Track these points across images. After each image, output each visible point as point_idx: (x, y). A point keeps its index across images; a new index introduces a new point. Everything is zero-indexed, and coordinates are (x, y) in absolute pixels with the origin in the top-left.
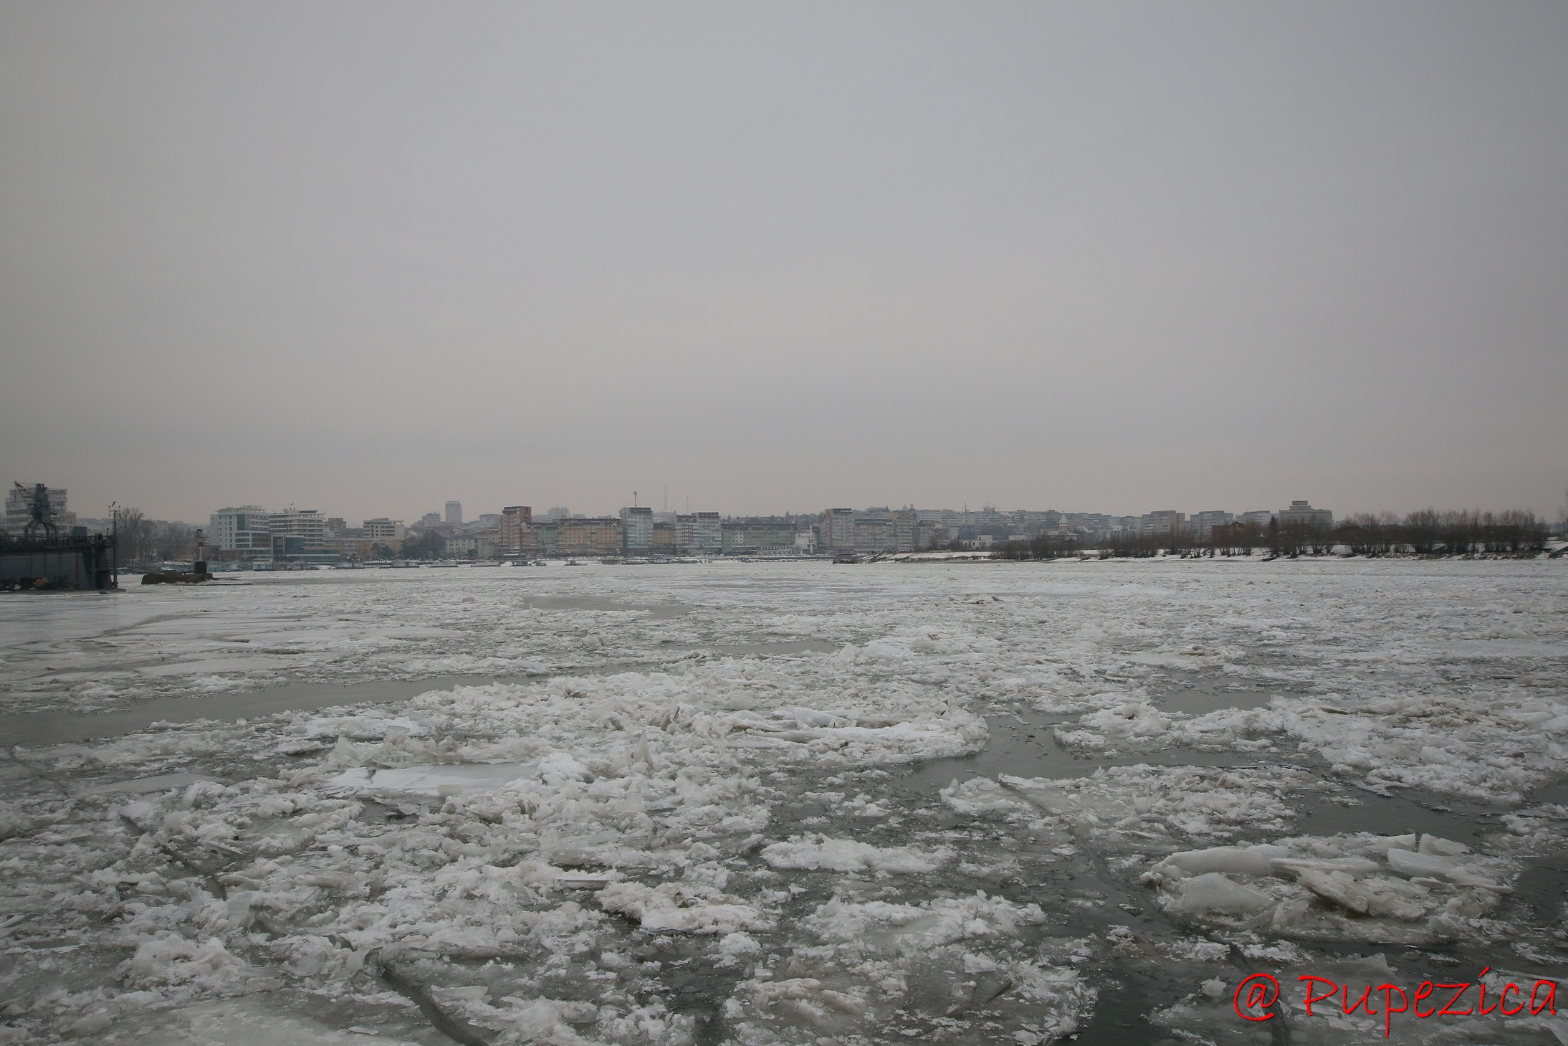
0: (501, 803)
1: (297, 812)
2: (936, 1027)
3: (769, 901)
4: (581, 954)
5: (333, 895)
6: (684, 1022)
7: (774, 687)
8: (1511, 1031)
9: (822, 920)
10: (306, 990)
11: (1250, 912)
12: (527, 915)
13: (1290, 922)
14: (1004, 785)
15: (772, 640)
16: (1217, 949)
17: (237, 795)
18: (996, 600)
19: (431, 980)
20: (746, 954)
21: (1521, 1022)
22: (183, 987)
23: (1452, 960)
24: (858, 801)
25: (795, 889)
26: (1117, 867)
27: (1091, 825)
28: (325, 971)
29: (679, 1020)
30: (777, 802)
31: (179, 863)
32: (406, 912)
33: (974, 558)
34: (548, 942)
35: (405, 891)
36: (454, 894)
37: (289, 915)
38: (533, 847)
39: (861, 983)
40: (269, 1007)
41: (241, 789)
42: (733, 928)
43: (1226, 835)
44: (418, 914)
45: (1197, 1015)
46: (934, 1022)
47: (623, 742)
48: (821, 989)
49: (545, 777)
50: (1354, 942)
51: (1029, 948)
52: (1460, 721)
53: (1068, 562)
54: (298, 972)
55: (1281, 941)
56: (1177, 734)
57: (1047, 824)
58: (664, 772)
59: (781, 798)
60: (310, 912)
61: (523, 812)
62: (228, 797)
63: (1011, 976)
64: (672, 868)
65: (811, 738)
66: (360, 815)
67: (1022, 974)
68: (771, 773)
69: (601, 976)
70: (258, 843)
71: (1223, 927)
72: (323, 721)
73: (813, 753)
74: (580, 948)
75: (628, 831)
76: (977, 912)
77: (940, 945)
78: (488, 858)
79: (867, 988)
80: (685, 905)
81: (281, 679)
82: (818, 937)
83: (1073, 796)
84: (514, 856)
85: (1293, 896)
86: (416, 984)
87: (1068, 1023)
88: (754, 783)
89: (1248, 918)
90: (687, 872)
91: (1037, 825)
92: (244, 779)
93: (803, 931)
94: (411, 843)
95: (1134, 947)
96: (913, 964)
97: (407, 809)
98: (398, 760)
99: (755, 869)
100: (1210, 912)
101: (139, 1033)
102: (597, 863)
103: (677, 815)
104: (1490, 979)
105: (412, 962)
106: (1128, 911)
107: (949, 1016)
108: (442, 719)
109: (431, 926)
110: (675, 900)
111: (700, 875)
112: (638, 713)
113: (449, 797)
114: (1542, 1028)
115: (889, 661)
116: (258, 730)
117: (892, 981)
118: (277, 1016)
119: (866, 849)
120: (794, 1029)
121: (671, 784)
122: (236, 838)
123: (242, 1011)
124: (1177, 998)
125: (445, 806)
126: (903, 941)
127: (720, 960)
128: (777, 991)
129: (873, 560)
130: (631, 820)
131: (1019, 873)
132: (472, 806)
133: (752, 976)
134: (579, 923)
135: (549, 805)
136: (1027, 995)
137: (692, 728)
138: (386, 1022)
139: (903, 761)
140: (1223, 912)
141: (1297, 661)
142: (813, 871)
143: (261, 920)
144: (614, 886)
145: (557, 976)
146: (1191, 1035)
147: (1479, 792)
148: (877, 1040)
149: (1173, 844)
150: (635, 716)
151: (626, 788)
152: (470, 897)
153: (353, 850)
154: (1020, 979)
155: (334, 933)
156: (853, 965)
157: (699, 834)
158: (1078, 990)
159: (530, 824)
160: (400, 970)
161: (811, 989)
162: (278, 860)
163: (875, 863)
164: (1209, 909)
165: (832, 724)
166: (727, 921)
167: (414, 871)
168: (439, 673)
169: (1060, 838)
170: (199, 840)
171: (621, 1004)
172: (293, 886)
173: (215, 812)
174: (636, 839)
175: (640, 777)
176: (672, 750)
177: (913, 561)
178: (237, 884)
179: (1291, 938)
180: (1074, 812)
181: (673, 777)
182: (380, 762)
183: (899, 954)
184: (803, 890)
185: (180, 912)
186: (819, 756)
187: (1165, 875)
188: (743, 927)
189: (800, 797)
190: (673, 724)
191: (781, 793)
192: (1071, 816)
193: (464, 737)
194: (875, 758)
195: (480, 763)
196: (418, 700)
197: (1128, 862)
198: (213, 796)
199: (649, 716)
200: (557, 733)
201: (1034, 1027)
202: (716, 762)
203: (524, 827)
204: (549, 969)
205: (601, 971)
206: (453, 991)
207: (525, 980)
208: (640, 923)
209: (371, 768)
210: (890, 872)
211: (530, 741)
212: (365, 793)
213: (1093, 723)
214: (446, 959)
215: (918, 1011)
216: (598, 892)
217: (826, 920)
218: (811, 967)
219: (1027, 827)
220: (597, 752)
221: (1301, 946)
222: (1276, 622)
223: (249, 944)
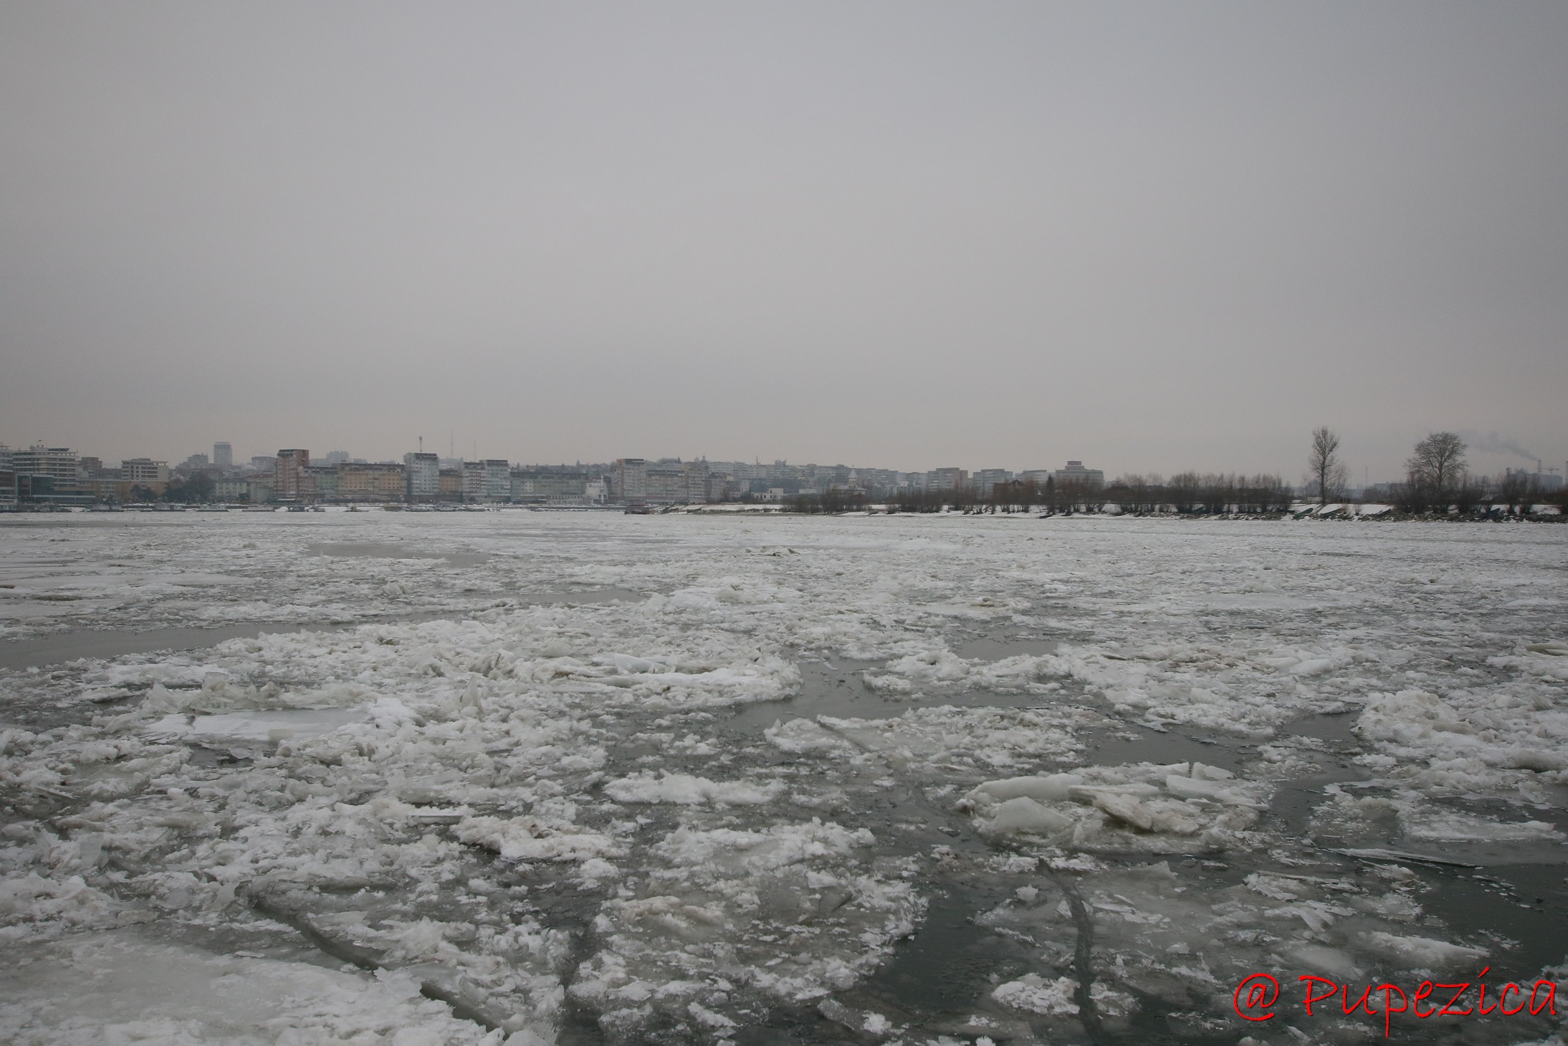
0: (336, 746)
1: (120, 758)
2: (790, 933)
3: (618, 831)
4: (448, 882)
5: (184, 835)
6: (560, 936)
7: (588, 635)
8: (1269, 919)
9: (672, 846)
10: (181, 921)
11: (1053, 831)
12: (387, 848)
13: (1088, 839)
14: (823, 725)
15: (576, 589)
16: (1028, 862)
17: (50, 742)
18: (792, 552)
19: (305, 908)
20: (606, 878)
21: (1277, 912)
22: (51, 923)
23: (1221, 865)
24: (689, 740)
25: (642, 820)
26: (933, 796)
27: (906, 760)
28: (196, 904)
29: (556, 935)
30: (610, 743)
31: (8, 808)
32: (268, 848)
33: (766, 510)
34: (413, 872)
35: (258, 829)
36: (310, 831)
37: (142, 854)
38: (379, 787)
39: (717, 899)
40: (146, 937)
41: (54, 736)
42: (590, 855)
43: (1027, 766)
44: (280, 850)
45: (1017, 916)
46: (788, 929)
47: (447, 687)
48: (681, 905)
49: (378, 721)
50: (1140, 853)
51: (864, 866)
52: (1222, 666)
53: (857, 516)
54: (168, 906)
55: (1081, 854)
56: (976, 678)
57: (867, 760)
58: (494, 715)
59: (613, 739)
60: (163, 851)
61: (361, 754)
62: (41, 744)
63: (851, 889)
64: (520, 803)
65: (634, 683)
66: (190, 760)
67: (860, 887)
68: (598, 716)
69: (472, 900)
70: (89, 788)
71: (1031, 844)
72: (124, 668)
73: (637, 697)
74: (447, 876)
75: (470, 771)
76: (814, 836)
77: (784, 866)
78: (335, 797)
79: (724, 903)
80: (540, 836)
81: (63, 626)
82: (670, 862)
83: (888, 734)
84: (361, 796)
85: (1089, 817)
86: (291, 912)
87: (906, 926)
88: (585, 725)
89: (1051, 836)
90: (536, 807)
91: (858, 760)
92: (52, 727)
93: (656, 856)
94: (252, 785)
95: (956, 863)
96: (762, 882)
97: (238, 753)
98: (219, 707)
99: (601, 803)
100: (1019, 832)
101: (21, 963)
102: (445, 801)
103: (515, 756)
104: (1252, 878)
105: (284, 893)
106: (948, 833)
107: (801, 924)
108: (254, 667)
109: (293, 860)
110: (531, 832)
111: (549, 809)
112: (457, 660)
113: (283, 741)
114: (1294, 915)
115: (696, 610)
116: (54, 678)
117: (746, 896)
118: (157, 944)
119: (705, 783)
120: (662, 939)
121: (505, 727)
122: (63, 784)
123: (122, 941)
124: (996, 904)
125: (279, 750)
126: (750, 863)
127: (582, 883)
128: (642, 908)
129: (665, 511)
130: (473, 761)
131: (847, 803)
132: (308, 750)
133: (615, 896)
134: (441, 854)
135: (388, 747)
136: (867, 905)
137: (514, 674)
138: (270, 947)
139: (724, 704)
140: (1031, 831)
141: (1078, 613)
142: (655, 805)
143: (113, 858)
144: (469, 821)
145: (430, 902)
146: (1011, 932)
147: (1241, 727)
148: (740, 946)
149: (981, 775)
150: (454, 662)
151: (461, 730)
152: (325, 833)
153: (193, 793)
154: (860, 892)
155: (197, 869)
156: (708, 885)
157: (540, 773)
158: (911, 899)
159: (370, 765)
160: (272, 900)
161: (672, 905)
162: (117, 802)
163: (713, 795)
164: (1018, 829)
165: (651, 669)
166: (584, 849)
167: (262, 811)
168: (237, 621)
169: (880, 771)
170: (24, 787)
171: (495, 924)
172: (141, 827)
173: (30, 760)
174: (480, 777)
175: (472, 721)
176: (497, 695)
177: (705, 512)
178: (80, 826)
179: (1089, 852)
180: (890, 748)
181: (504, 720)
182: (198, 708)
183: (747, 874)
184: (649, 821)
185: (27, 853)
186: (643, 700)
187: (977, 802)
188: (600, 854)
189: (631, 738)
190: (495, 670)
191: (613, 734)
192: (888, 752)
193: (283, 683)
194: (698, 701)
195: (303, 709)
196: (223, 647)
197: (943, 792)
198: (24, 744)
199: (468, 663)
200: (378, 679)
201: (877, 930)
202: (544, 706)
203: (365, 769)
204: (421, 894)
205: (471, 895)
206: (332, 917)
207: (399, 906)
208: (500, 853)
209: (190, 715)
210: (728, 803)
211: (352, 686)
212: (190, 738)
213: (898, 669)
214: (316, 889)
215: (771, 921)
216: (453, 827)
217: (677, 846)
218: (668, 887)
219: (848, 762)
220: (424, 697)
221: (1098, 858)
222: (1056, 576)
223: (107, 881)
